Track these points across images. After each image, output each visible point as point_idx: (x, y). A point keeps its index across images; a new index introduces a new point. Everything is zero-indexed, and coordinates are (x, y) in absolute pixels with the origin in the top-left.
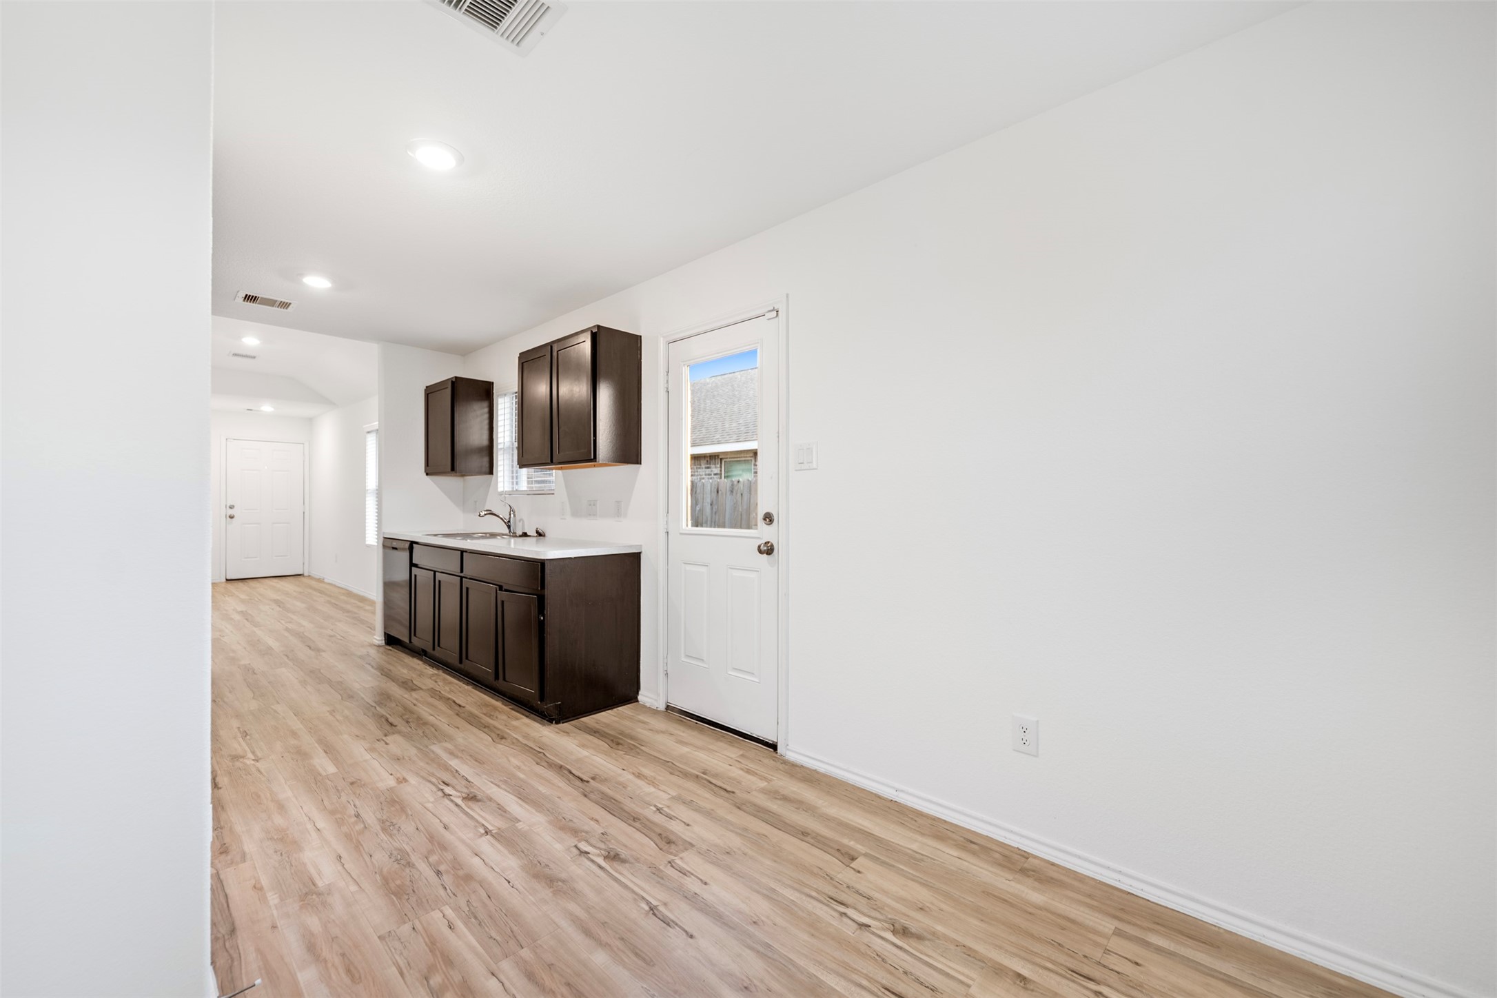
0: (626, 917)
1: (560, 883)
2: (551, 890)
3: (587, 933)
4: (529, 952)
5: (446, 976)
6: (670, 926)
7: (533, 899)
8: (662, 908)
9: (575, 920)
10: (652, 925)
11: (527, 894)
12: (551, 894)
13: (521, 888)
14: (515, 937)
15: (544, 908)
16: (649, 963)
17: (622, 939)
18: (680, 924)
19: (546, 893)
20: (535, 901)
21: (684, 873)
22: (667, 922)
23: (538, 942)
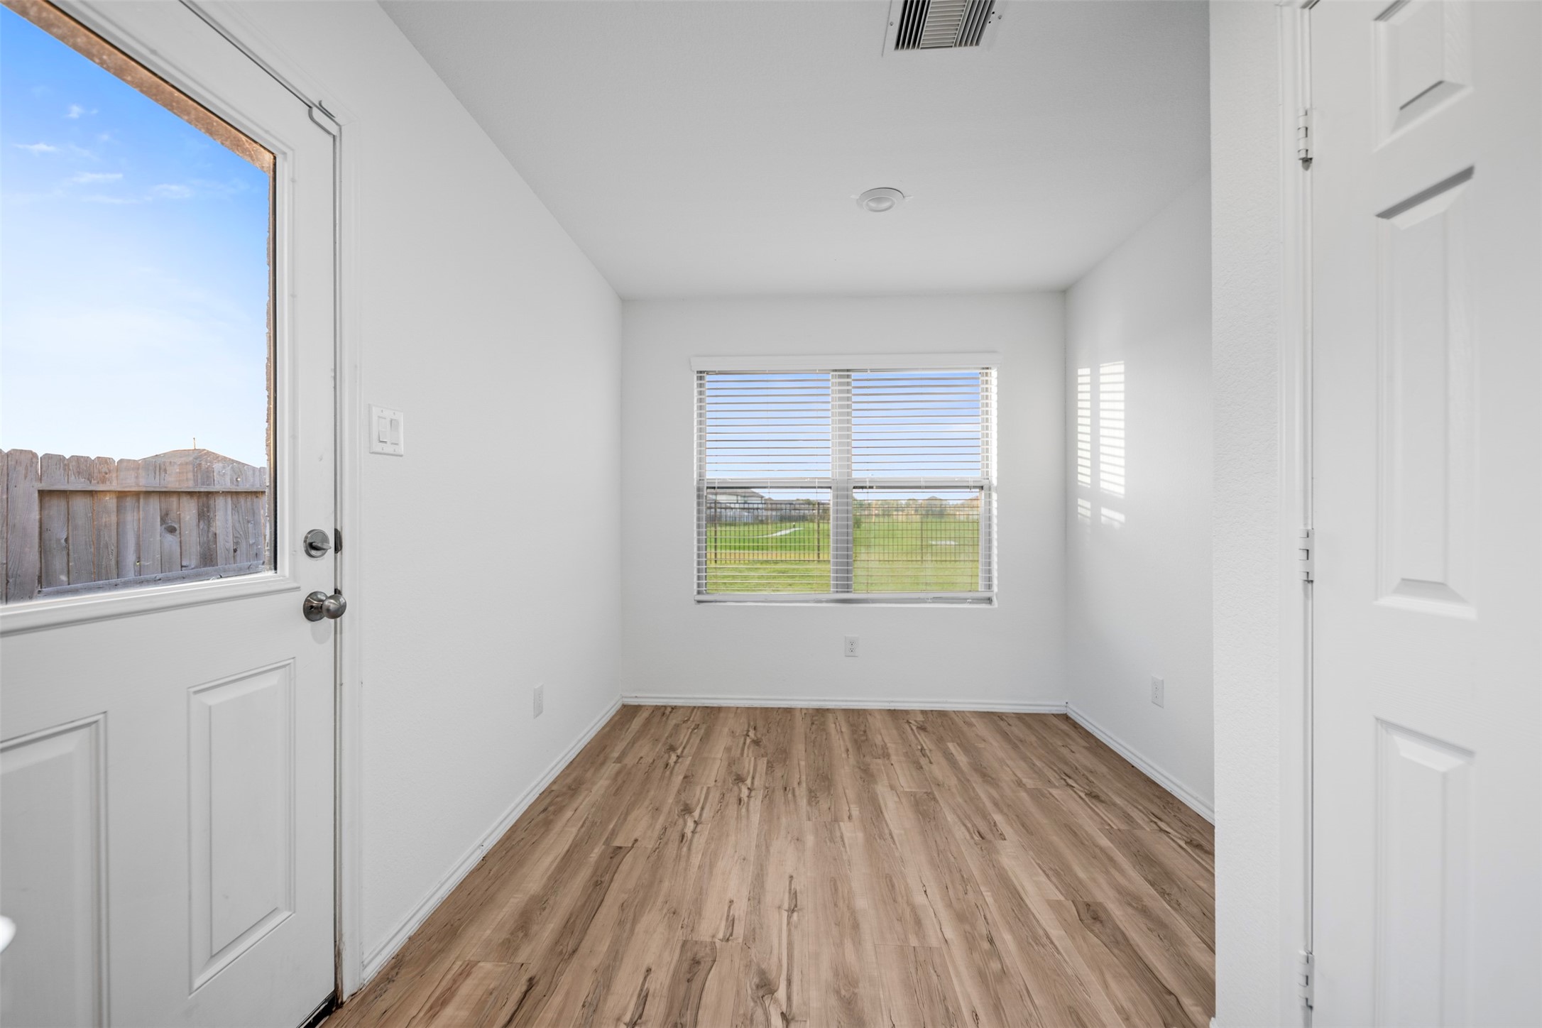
0: (818, 918)
1: (843, 993)
2: (856, 991)
3: (856, 926)
4: (911, 941)
5: (986, 964)
6: (796, 892)
7: (881, 992)
8: (786, 906)
9: (858, 943)
10: (805, 901)
11: (883, 1003)
12: (861, 985)
13: (886, 1018)
14: (916, 961)
15: (876, 974)
16: (834, 882)
17: (836, 905)
18: (788, 888)
19: (864, 990)
20: (881, 989)
21: (731, 922)
22: (794, 895)
23: (899, 944)
